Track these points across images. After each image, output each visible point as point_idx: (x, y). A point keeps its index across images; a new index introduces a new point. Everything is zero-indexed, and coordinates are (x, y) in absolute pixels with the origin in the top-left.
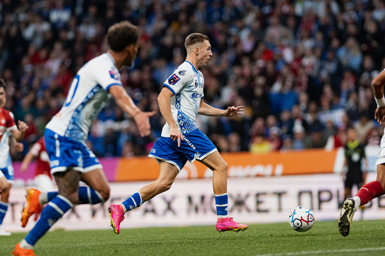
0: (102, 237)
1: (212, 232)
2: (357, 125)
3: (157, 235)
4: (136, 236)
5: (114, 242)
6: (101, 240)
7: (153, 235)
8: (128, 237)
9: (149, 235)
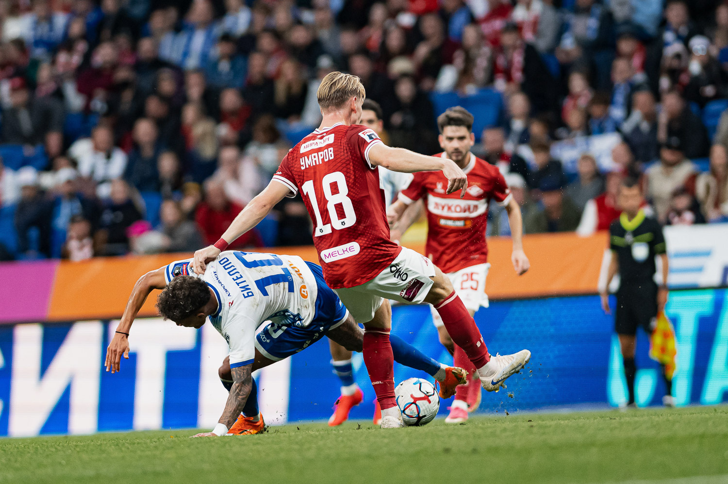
0: (19, 459)
1: (297, 443)
2: (654, 171)
3: (158, 453)
4: (104, 455)
5: (49, 470)
6: (18, 465)
7: (148, 453)
8: (85, 456)
9: (139, 452)
